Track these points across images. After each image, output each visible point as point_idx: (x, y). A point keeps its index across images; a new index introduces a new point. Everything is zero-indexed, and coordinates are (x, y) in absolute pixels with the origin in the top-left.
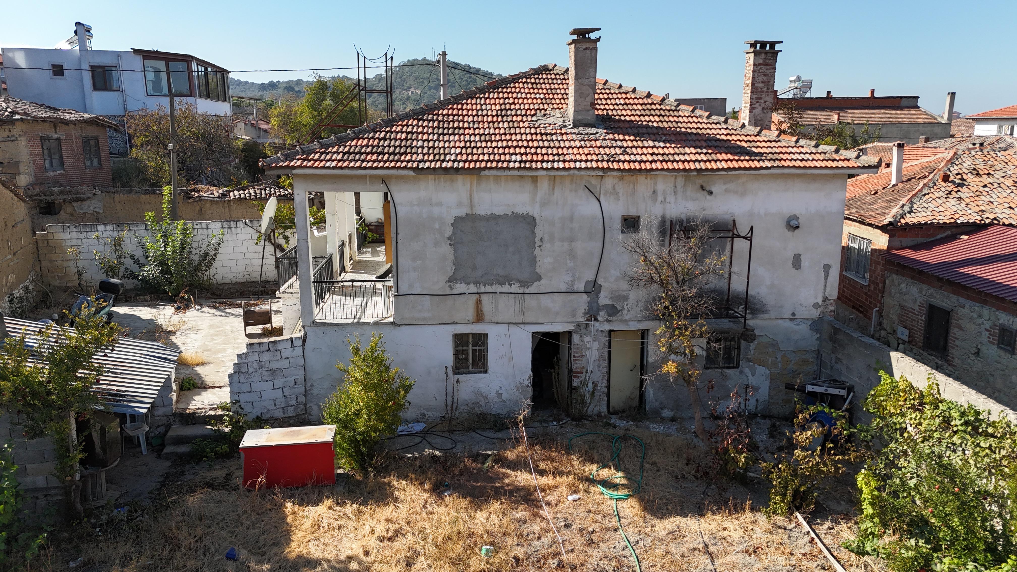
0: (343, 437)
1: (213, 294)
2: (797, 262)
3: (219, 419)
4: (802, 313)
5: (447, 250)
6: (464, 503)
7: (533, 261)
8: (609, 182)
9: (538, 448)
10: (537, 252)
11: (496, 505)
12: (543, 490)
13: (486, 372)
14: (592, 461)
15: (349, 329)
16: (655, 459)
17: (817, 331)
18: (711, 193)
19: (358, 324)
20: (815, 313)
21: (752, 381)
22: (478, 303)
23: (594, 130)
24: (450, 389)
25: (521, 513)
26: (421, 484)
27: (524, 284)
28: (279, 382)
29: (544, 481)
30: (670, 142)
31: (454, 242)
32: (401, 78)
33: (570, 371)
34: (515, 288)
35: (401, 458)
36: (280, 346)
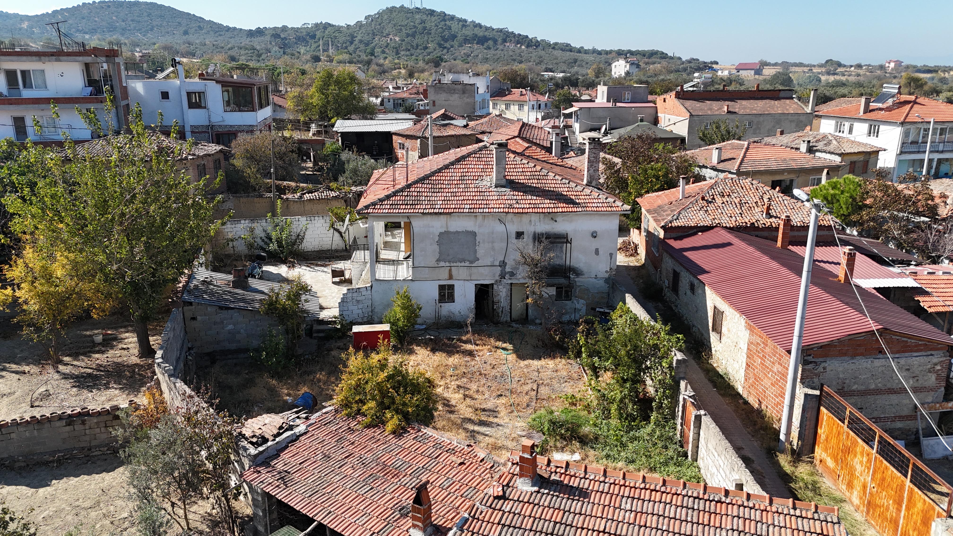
0: (392, 329)
1: (304, 258)
2: (597, 252)
3: (335, 322)
4: (600, 275)
5: (436, 247)
6: (444, 355)
7: (476, 251)
8: (510, 216)
9: (476, 335)
10: (477, 247)
11: (457, 356)
12: (477, 351)
13: (454, 302)
14: (500, 341)
15: (391, 282)
16: (527, 340)
17: (608, 283)
18: (556, 221)
19: (396, 280)
20: (607, 275)
21: (578, 306)
22: (450, 271)
23: (504, 189)
24: (437, 310)
25: (468, 358)
26: (426, 348)
27: (471, 262)
28: (360, 306)
29: (477, 348)
30: (539, 196)
31: (439, 243)
32: (380, 25)
33: (493, 301)
34: (467, 264)
35: (417, 339)
36: (361, 290)
